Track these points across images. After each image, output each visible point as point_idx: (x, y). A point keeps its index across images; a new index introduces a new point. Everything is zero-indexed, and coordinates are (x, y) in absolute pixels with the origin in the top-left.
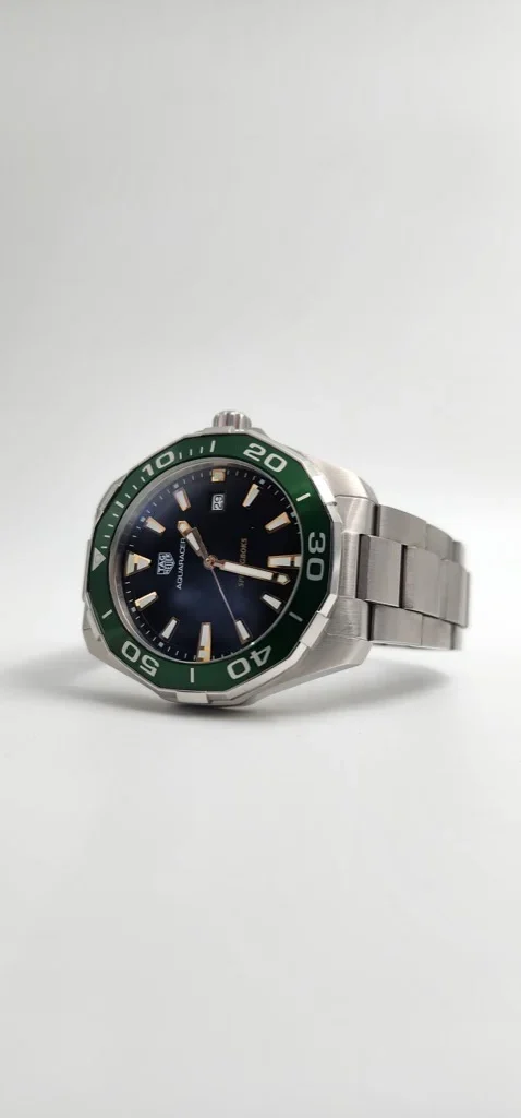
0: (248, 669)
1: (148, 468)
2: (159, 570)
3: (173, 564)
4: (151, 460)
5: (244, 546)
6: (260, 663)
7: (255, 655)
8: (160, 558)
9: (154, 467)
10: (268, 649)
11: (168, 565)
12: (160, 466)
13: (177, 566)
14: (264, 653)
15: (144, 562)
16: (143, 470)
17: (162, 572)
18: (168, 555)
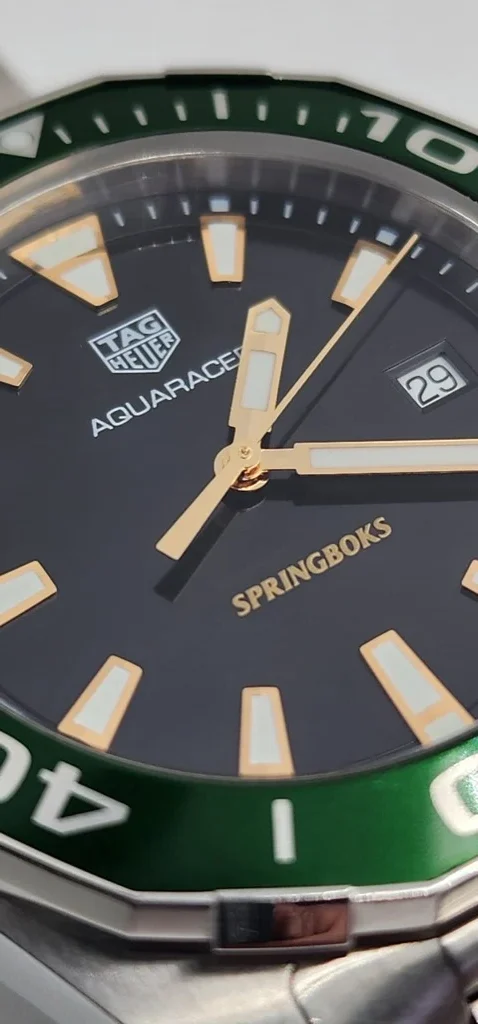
1: (383, 126)
2: (107, 338)
3: (156, 367)
4: (412, 117)
5: (365, 536)
6: (47, 814)
8: (144, 318)
9: (400, 134)
10: (113, 812)
11: (141, 354)
12: (418, 142)
13: (157, 381)
14: (90, 808)
15: (94, 283)
16: (368, 113)
17: (105, 349)
18: (169, 336)
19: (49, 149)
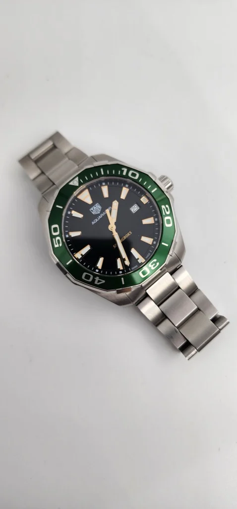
0: (90, 280)
1: (125, 170)
2: (92, 209)
3: (99, 213)
4: (129, 169)
5: (128, 234)
6: (96, 282)
7: (97, 279)
8: (96, 205)
9: (128, 172)
10: (104, 281)
11: (97, 210)
12: (130, 175)
13: (99, 215)
14: (101, 281)
15: (89, 201)
16: (123, 169)
17: (92, 211)
18: (100, 207)
19: (80, 184)
